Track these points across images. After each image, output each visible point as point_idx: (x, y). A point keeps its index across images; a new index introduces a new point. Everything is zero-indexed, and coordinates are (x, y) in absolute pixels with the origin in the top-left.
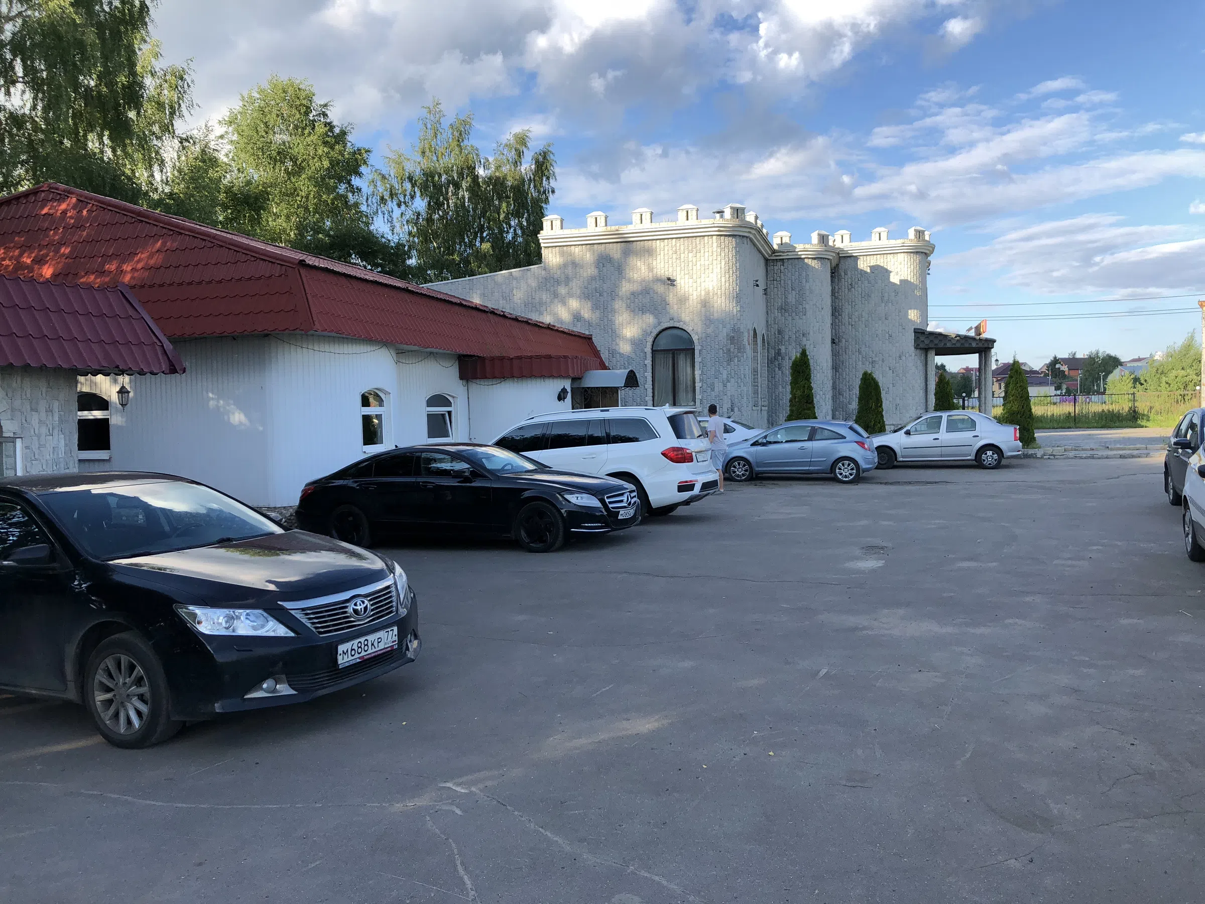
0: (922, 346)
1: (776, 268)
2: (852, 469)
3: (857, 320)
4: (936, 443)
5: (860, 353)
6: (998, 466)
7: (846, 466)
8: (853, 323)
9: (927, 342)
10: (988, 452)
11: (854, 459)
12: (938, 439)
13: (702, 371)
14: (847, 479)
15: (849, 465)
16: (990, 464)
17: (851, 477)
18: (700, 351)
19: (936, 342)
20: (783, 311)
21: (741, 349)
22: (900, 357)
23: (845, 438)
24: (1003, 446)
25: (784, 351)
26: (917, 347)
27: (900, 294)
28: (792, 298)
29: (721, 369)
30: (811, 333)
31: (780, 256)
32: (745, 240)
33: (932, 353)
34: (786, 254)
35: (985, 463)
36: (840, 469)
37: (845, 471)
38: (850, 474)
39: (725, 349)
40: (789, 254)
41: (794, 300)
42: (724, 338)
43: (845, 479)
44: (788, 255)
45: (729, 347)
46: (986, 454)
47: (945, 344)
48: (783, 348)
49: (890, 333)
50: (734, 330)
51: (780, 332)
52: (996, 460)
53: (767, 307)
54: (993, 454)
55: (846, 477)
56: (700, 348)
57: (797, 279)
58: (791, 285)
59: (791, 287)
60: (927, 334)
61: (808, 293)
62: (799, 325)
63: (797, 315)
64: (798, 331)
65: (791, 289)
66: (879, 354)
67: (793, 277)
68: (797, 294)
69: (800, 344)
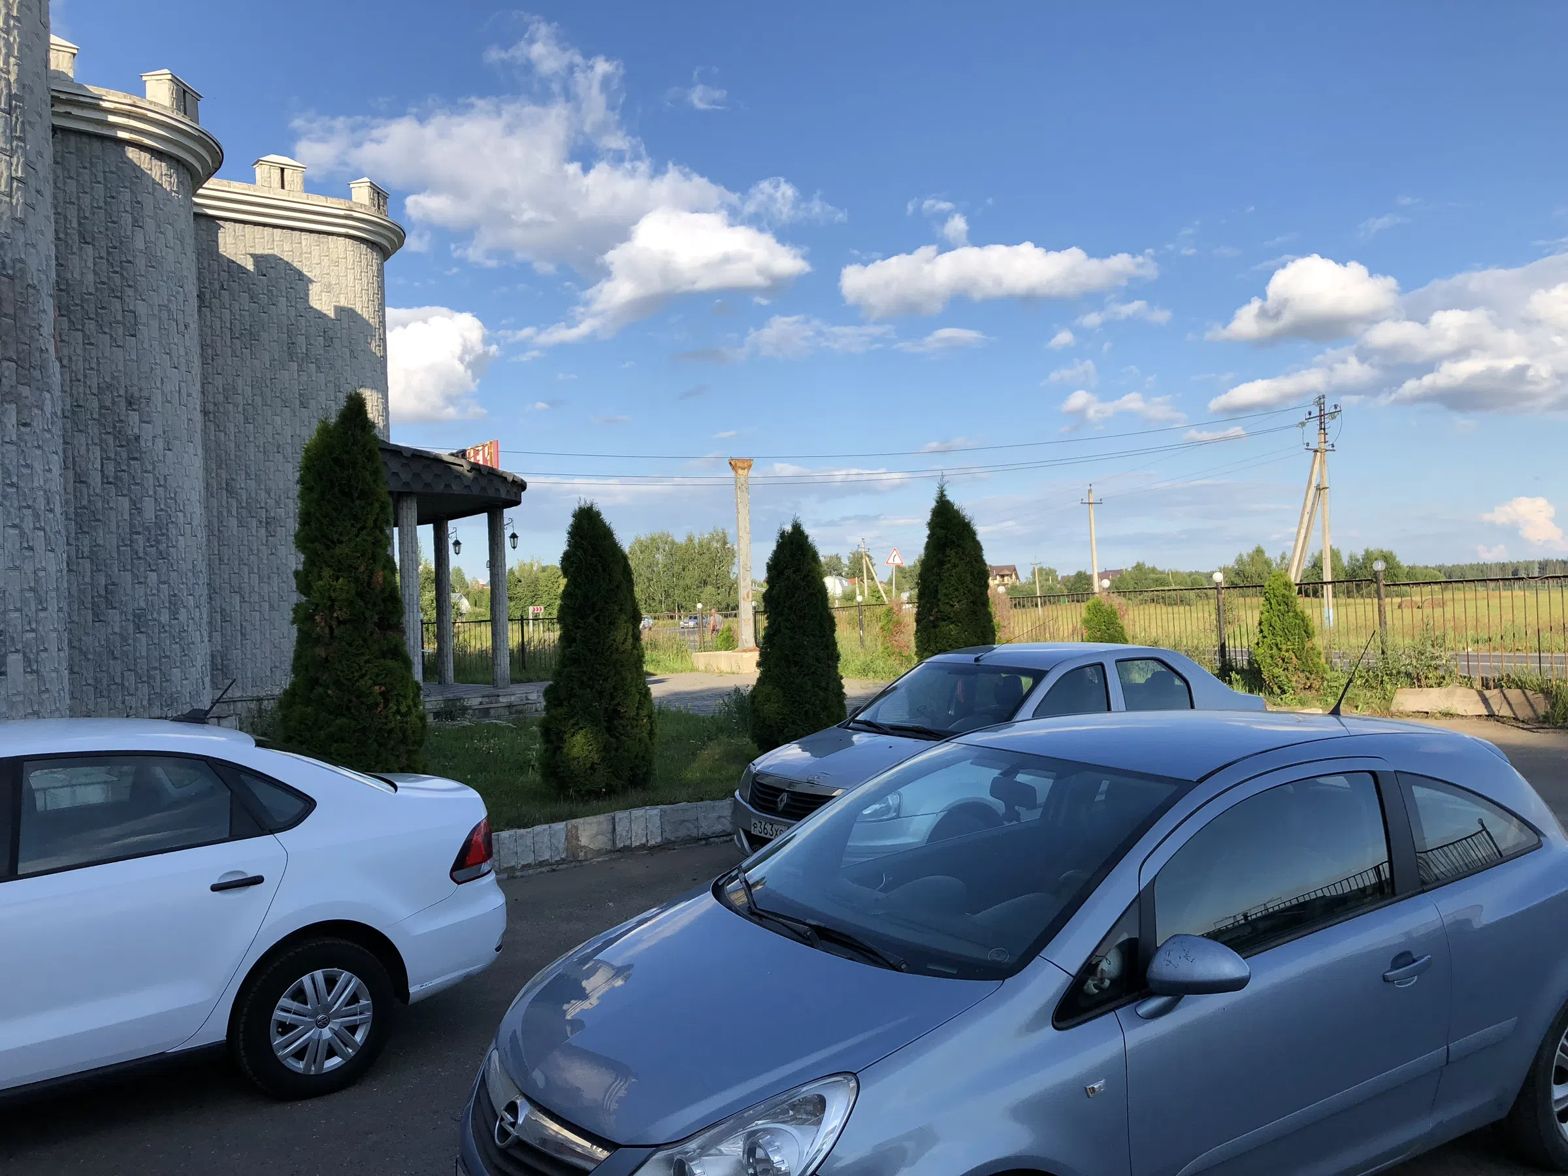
57: (100, 208)
58: (80, 224)
59: (80, 232)
60: (409, 455)
61: (141, 262)
62: (114, 367)
63: (105, 333)
64: (109, 386)
65: (76, 237)
66: (287, 501)
67: (86, 200)
68: (102, 258)
69: (120, 432)
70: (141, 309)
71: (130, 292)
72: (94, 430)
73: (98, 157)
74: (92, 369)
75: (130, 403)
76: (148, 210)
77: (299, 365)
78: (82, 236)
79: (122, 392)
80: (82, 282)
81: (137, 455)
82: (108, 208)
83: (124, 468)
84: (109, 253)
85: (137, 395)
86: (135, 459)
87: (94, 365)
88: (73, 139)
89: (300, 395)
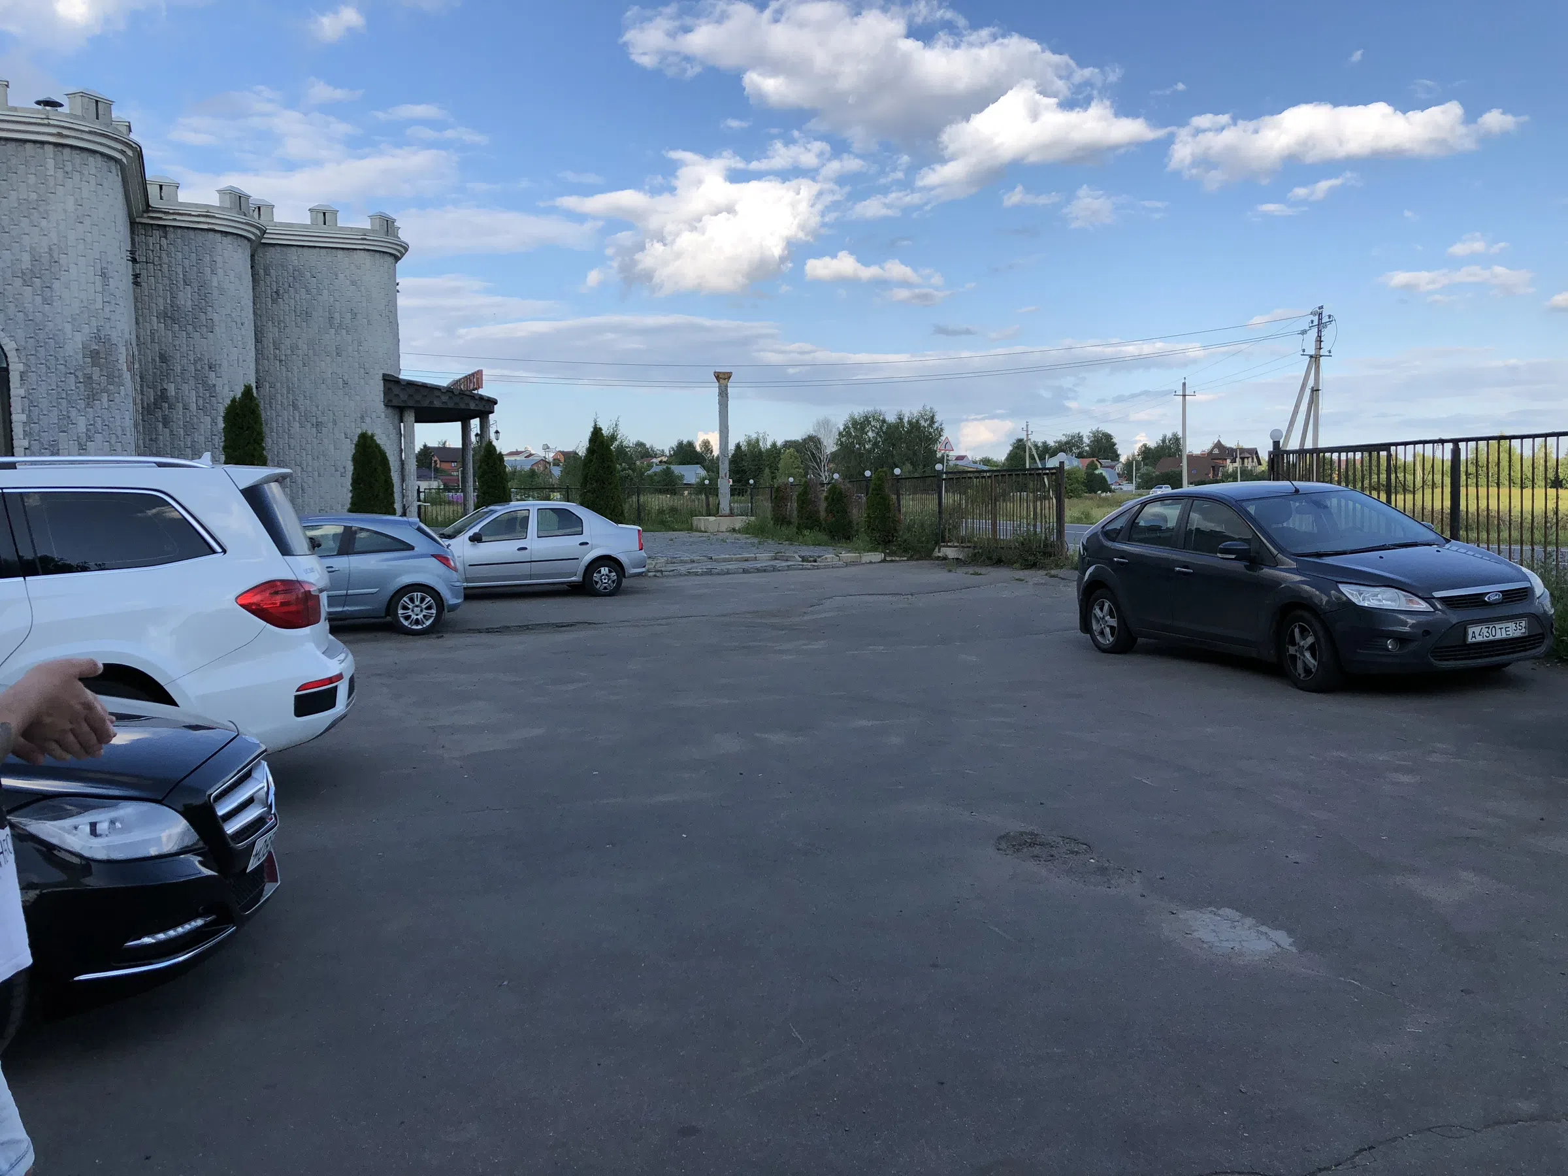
0: (395, 402)
1: (151, 240)
2: (429, 608)
3: (289, 352)
4: (523, 556)
5: (295, 407)
6: (616, 591)
7: (417, 603)
8: (283, 358)
9: (403, 396)
10: (602, 569)
11: (432, 588)
12: (526, 549)
13: (29, 416)
14: (420, 627)
15: (422, 600)
16: (605, 588)
17: (428, 623)
18: (23, 375)
19: (418, 397)
20: (169, 322)
21: (112, 377)
22: (362, 418)
23: (411, 548)
24: (623, 559)
25: (173, 393)
26: (388, 404)
27: (359, 316)
28: (186, 298)
29: (73, 413)
30: (225, 364)
31: (160, 219)
32: (112, 164)
33: (410, 416)
34: (171, 217)
35: (598, 586)
36: (405, 608)
37: (417, 613)
38: (424, 616)
39: (80, 374)
40: (178, 218)
41: (189, 303)
42: (77, 353)
43: (414, 627)
44: (175, 220)
45: (88, 371)
46: (599, 572)
47: (431, 402)
48: (171, 390)
49: (345, 379)
50: (98, 338)
51: (164, 358)
52: (613, 582)
53: (136, 309)
54: (610, 572)
55: (417, 622)
56: (21, 367)
57: (194, 266)
58: (184, 275)
59: (183, 279)
60: (404, 383)
61: (216, 293)
62: (202, 349)
63: (197, 331)
64: (200, 359)
65: (182, 283)
66: (329, 412)
67: (187, 262)
68: (195, 292)
69: (205, 383)
70: (216, 317)
71: (210, 309)
72: (192, 382)
73: (192, 240)
74: (191, 351)
75: (210, 368)
76: (220, 265)
77: (336, 331)
78: (184, 281)
79: (206, 362)
80: (185, 306)
81: (214, 395)
82: (198, 266)
83: (208, 401)
84: (199, 290)
85: (214, 363)
86: (214, 396)
87: (192, 349)
88: (179, 231)
89: (337, 349)
